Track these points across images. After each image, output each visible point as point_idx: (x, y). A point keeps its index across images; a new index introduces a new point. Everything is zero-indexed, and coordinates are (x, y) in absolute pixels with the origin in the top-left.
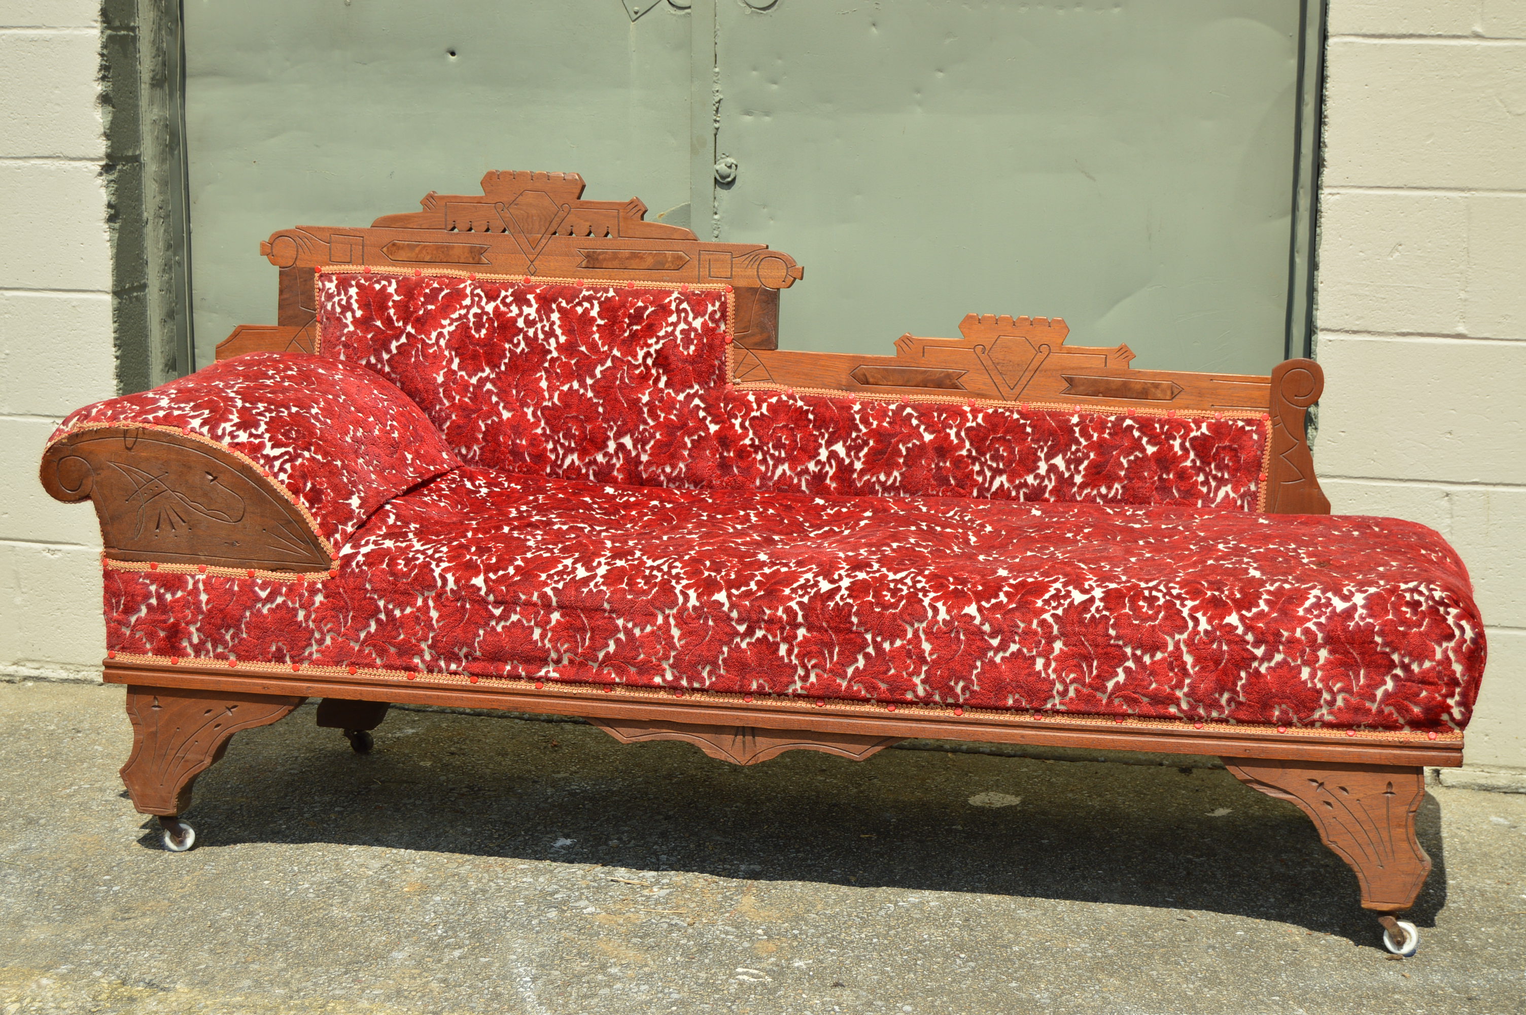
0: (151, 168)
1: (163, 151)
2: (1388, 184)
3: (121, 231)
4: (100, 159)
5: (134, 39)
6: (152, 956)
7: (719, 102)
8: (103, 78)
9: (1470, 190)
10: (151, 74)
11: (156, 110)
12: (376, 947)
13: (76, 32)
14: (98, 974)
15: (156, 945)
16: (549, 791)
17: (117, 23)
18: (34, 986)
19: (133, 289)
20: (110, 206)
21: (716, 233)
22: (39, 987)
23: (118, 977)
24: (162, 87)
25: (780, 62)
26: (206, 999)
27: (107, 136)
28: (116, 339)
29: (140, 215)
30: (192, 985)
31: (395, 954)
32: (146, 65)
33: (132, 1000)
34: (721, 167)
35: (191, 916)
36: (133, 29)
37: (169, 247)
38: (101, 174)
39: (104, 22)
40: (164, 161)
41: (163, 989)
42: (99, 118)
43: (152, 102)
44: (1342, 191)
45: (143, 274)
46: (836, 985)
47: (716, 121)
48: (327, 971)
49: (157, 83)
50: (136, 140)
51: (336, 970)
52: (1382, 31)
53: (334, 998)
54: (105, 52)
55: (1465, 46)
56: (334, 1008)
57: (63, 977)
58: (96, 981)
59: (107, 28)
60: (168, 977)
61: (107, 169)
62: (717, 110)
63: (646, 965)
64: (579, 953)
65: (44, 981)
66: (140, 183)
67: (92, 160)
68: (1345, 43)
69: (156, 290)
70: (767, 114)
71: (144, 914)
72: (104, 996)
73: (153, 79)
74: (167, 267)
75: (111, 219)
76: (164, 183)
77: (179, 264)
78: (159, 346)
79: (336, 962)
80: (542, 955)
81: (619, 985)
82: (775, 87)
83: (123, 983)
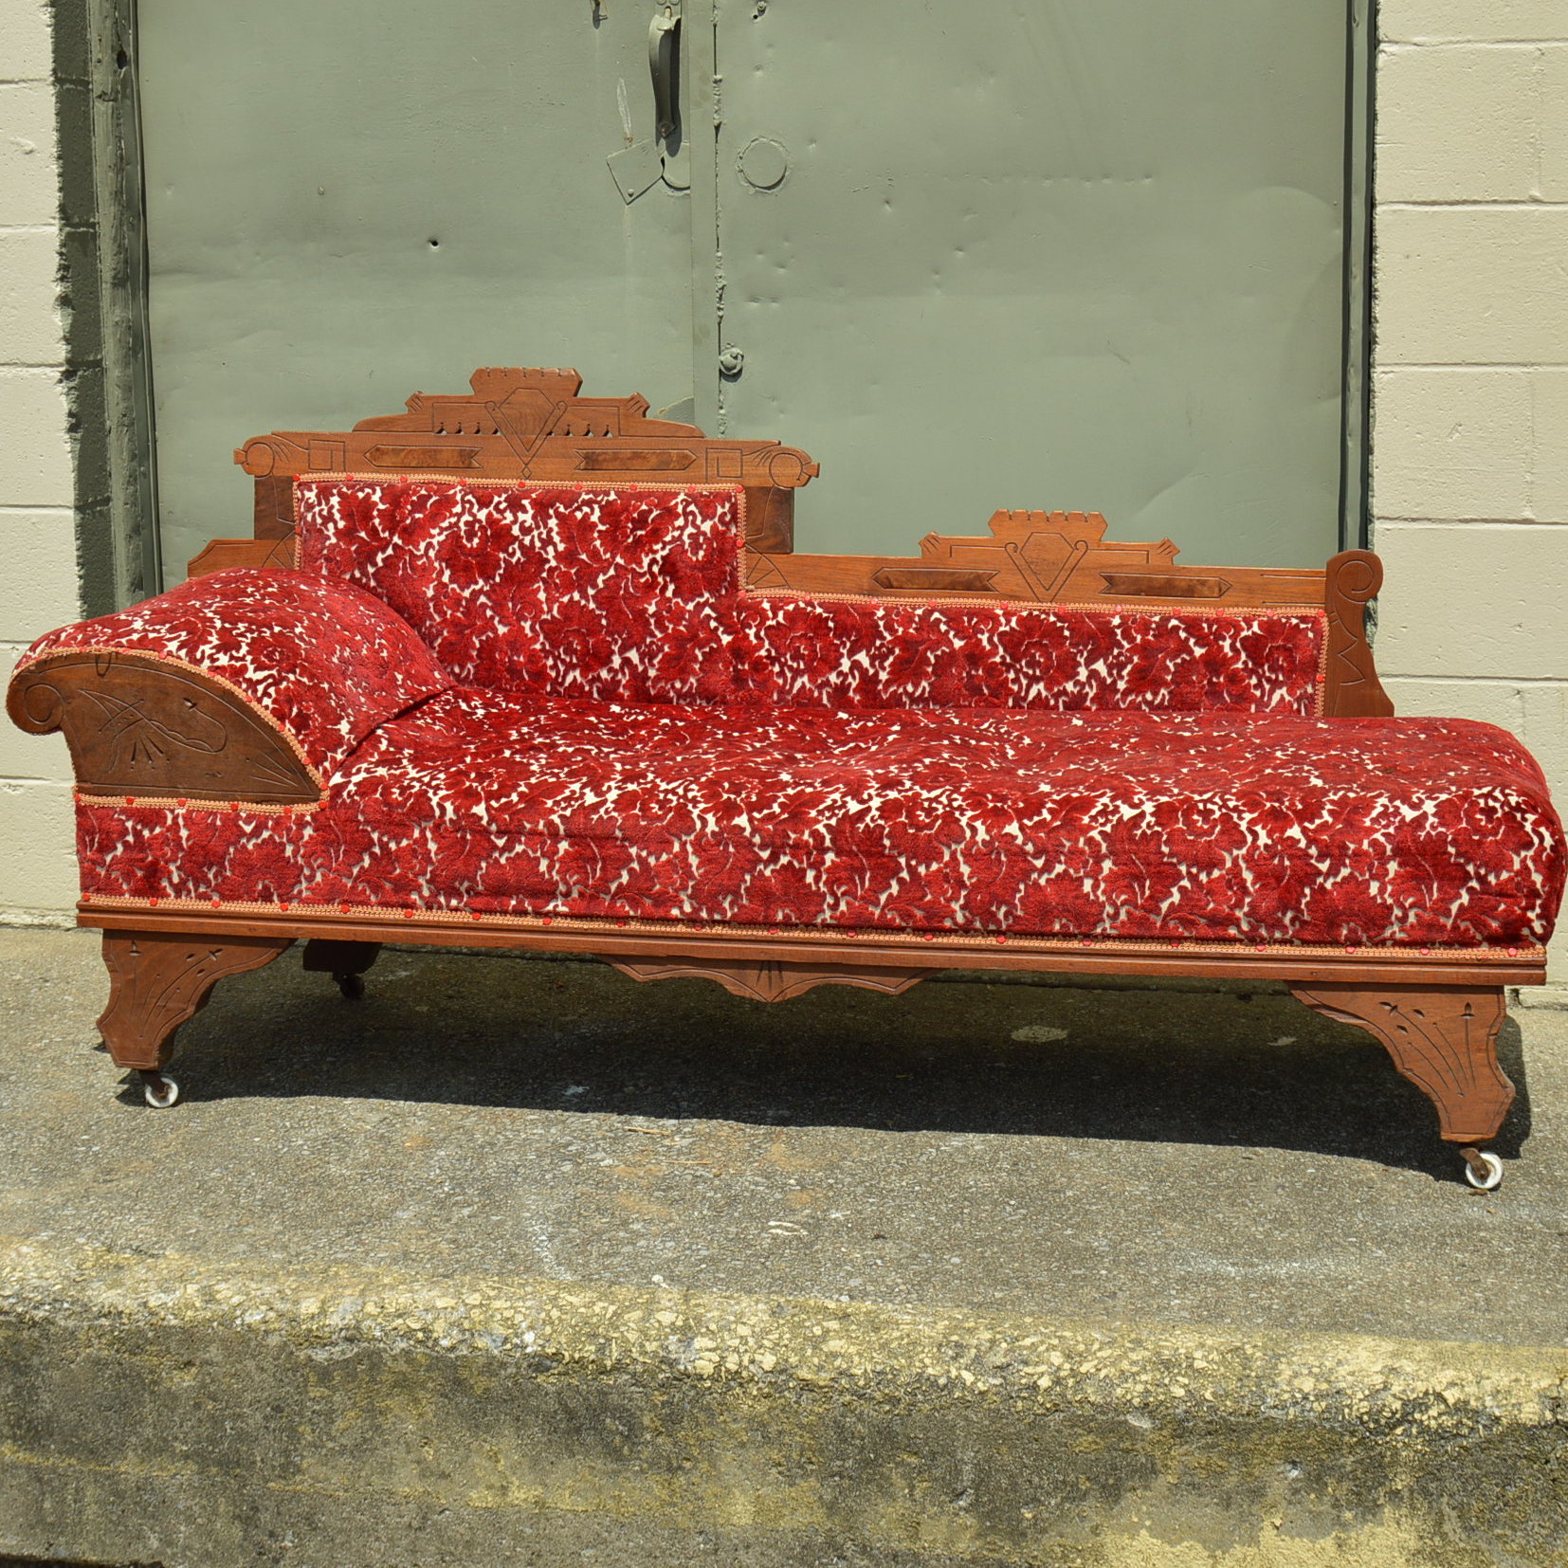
0: (114, 375)
1: (126, 355)
2: (1445, 360)
3: (83, 441)
4: (61, 365)
5: (95, 236)
6: (138, 1221)
7: (722, 288)
8: (62, 279)
9: (1533, 365)
10: (113, 273)
11: (118, 311)
12: (379, 1207)
13: (33, 230)
14: (82, 1240)
15: (142, 1209)
16: (557, 1035)
17: (76, 220)
18: (14, 1255)
19: (96, 503)
20: (71, 414)
21: (722, 428)
22: (19, 1255)
23: (103, 1244)
24: (124, 286)
25: (787, 244)
26: (199, 1265)
27: (67, 340)
28: (79, 557)
29: (103, 423)
30: (183, 1251)
31: (399, 1214)
32: (107, 264)
33: (119, 1267)
34: (726, 358)
35: (179, 1177)
36: (93, 226)
37: (133, 457)
38: (61, 381)
39: (62, 219)
40: (127, 365)
41: (152, 1256)
42: (58, 321)
43: (114, 303)
44: (1396, 369)
45: (106, 486)
46: (877, 1237)
47: (719, 309)
48: (327, 1233)
49: (119, 282)
50: (98, 345)
51: (337, 1232)
52: (1433, 198)
53: (336, 1261)
54: (64, 250)
55: (1522, 212)
56: (336, 1273)
57: (43, 1244)
58: (80, 1247)
59: (65, 225)
60: (156, 1243)
61: (68, 375)
62: (720, 298)
63: (671, 1221)
64: (598, 1209)
65: (24, 1249)
66: (102, 389)
67: (51, 366)
68: (1395, 211)
69: (121, 503)
70: (774, 300)
71: (127, 1176)
72: (89, 1264)
73: (114, 278)
74: (132, 479)
75: (72, 429)
76: (127, 389)
77: (145, 475)
78: (124, 563)
79: (335, 1223)
80: (558, 1212)
81: (642, 1243)
82: (782, 271)
83: (109, 1250)
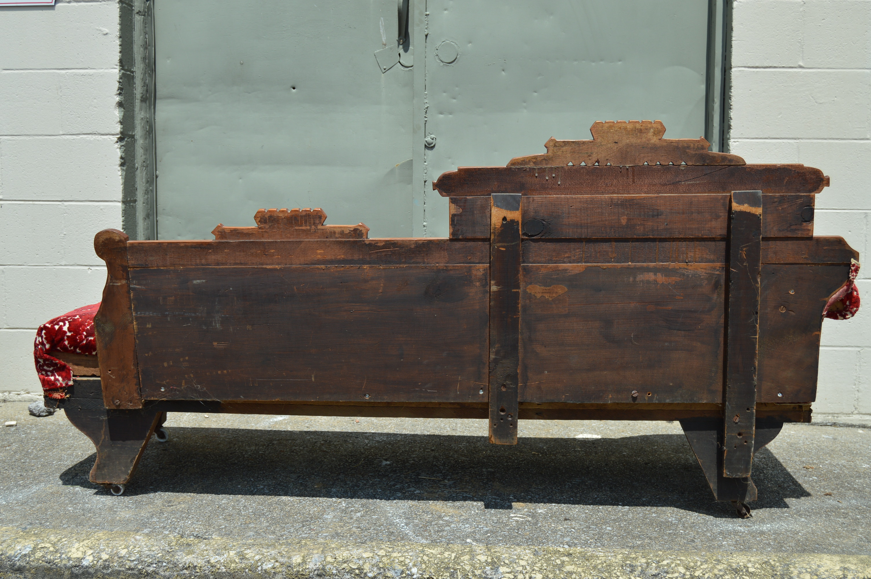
0: (140, 142)
1: (146, 134)
2: (761, 137)
3: (126, 171)
4: (117, 134)
5: (133, 77)
6: (193, 523)
7: (427, 108)
8: (120, 94)
9: (799, 139)
10: (141, 95)
11: (143, 113)
12: (314, 513)
13: (106, 71)
14: (167, 532)
15: (192, 518)
16: (366, 441)
17: (126, 68)
18: (133, 540)
19: (131, 201)
20: (122, 158)
21: (425, 171)
22: (136, 540)
23: (179, 534)
24: (146, 102)
25: (457, 88)
26: (232, 542)
27: (121, 123)
28: (123, 225)
29: (134, 165)
30: (222, 536)
31: (325, 516)
32: (138, 91)
33: (188, 545)
34: (428, 139)
35: (205, 503)
36: (133, 72)
37: (147, 182)
38: (117, 142)
39: (120, 66)
40: (146, 139)
41: (205, 539)
42: (117, 114)
43: (141, 109)
44: (739, 140)
45: (135, 195)
46: (566, 520)
47: (425, 117)
48: (293, 526)
49: (144, 100)
50: (133, 128)
51: (298, 525)
52: (757, 65)
53: (303, 538)
54: (121, 81)
55: (795, 72)
56: (306, 544)
57: (147, 535)
58: (167, 536)
59: (122, 69)
60: (206, 532)
61: (121, 139)
62: (426, 112)
63: (462, 515)
64: (423, 512)
65: (138, 537)
66: (134, 149)
67: (113, 135)
68: (740, 71)
69: (141, 203)
70: (450, 114)
71: (179, 503)
72: (174, 543)
73: (142, 97)
74: (147, 192)
75: (122, 165)
76: (146, 150)
77: (152, 191)
78: (142, 231)
79: (295, 521)
80: (404, 513)
81: (453, 525)
82: (454, 101)
83: (182, 537)
